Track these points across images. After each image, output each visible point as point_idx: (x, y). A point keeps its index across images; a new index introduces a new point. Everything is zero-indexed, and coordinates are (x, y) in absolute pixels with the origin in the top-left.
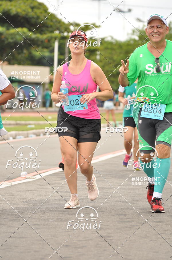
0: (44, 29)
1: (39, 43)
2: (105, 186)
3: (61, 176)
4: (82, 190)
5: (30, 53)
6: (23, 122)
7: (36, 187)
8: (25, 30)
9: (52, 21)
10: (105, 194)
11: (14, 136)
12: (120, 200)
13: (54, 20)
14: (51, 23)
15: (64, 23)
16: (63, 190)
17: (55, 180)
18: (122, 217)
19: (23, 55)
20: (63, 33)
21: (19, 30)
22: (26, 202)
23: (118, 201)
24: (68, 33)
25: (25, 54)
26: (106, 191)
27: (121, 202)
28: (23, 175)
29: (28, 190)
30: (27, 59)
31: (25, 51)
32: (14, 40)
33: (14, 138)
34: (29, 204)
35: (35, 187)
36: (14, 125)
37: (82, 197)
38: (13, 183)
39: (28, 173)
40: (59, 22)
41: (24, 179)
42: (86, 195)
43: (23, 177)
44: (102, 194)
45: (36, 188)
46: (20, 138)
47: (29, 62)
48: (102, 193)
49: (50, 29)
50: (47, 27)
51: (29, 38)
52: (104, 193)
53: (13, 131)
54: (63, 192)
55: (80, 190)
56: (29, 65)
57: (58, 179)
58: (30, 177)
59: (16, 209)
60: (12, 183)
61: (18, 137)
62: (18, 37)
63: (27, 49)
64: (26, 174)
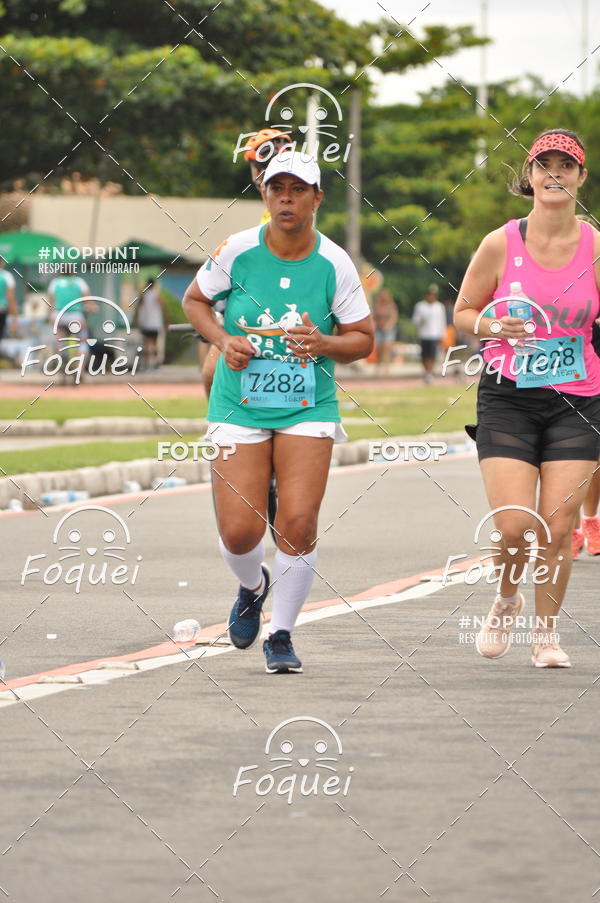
0: (263, 51)
1: (246, 107)
2: (513, 676)
3: (333, 637)
4: (417, 691)
5: (211, 148)
6: (182, 423)
7: (236, 680)
8: (188, 53)
9: (295, 19)
10: (513, 707)
11: (146, 479)
12: (573, 731)
13: (303, 16)
14: (294, 28)
15: (343, 27)
16: (343, 690)
17: (312, 653)
18: (581, 798)
19: (182, 156)
20: (338, 65)
21: (165, 53)
22: (196, 740)
23: (567, 736)
24: (360, 65)
25: (187, 150)
26: (515, 697)
27: (575, 737)
28: (182, 631)
29: (204, 691)
30: (196, 172)
31: (187, 140)
32: (145, 94)
33: (145, 487)
34: (210, 748)
35: (230, 680)
36: (145, 432)
37: (421, 721)
38: (145, 666)
39: (204, 626)
40: (326, 20)
41: (188, 646)
42: (434, 710)
43: (185, 638)
44: (500, 705)
45: (236, 683)
46: (172, 485)
47: (205, 185)
48: (500, 702)
49: (288, 52)
50: (277, 43)
51: (201, 85)
52: (509, 702)
53: (141, 457)
54: (343, 700)
55: (414, 690)
56: (202, 194)
57: (324, 647)
58: (212, 641)
59: (158, 768)
60: (139, 664)
61: (160, 480)
62: (160, 85)
63: (197, 132)
64: (196, 629)
